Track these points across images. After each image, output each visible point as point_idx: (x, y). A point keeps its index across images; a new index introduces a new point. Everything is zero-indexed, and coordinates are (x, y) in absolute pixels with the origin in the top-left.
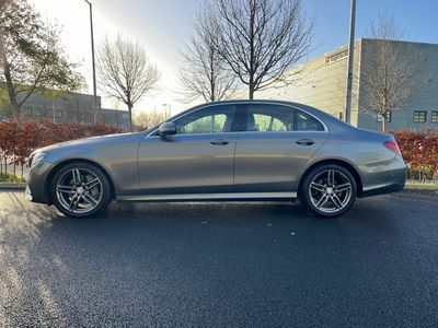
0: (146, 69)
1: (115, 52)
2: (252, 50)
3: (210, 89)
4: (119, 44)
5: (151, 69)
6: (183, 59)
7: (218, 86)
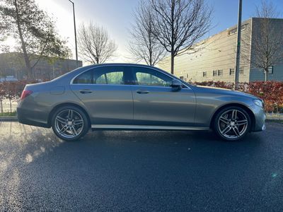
0: (108, 43)
1: (89, 33)
2: (173, 30)
3: (149, 55)
4: (91, 28)
5: (111, 43)
6: (131, 36)
7: (154, 53)
